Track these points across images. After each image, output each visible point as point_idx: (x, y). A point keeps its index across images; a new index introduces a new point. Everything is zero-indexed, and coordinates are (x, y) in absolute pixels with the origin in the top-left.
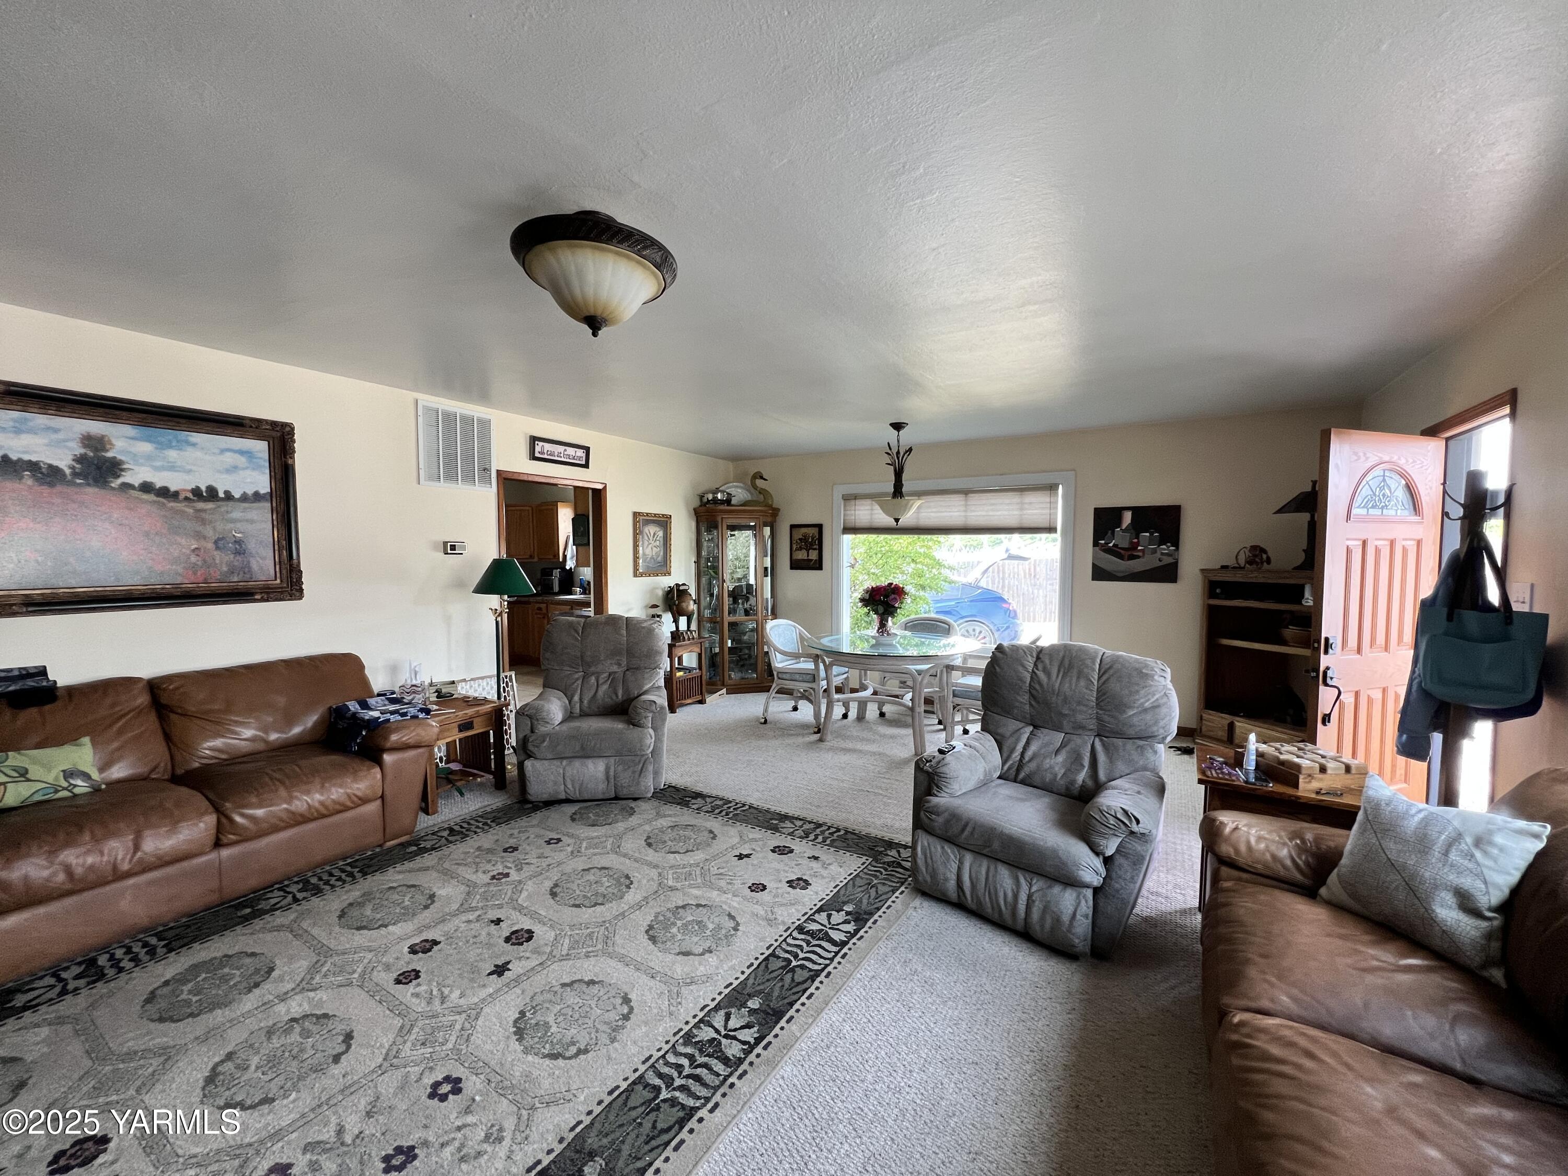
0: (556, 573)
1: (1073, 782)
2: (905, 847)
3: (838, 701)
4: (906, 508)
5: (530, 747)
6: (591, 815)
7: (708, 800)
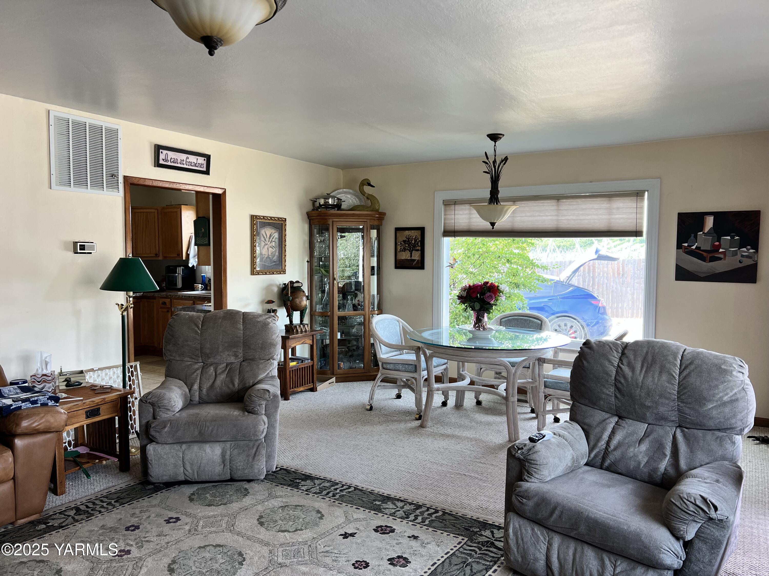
0: (180, 270)
1: (655, 470)
2: (499, 528)
3: (438, 390)
4: (501, 213)
5: (152, 432)
6: (208, 495)
7: (317, 482)
